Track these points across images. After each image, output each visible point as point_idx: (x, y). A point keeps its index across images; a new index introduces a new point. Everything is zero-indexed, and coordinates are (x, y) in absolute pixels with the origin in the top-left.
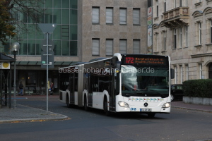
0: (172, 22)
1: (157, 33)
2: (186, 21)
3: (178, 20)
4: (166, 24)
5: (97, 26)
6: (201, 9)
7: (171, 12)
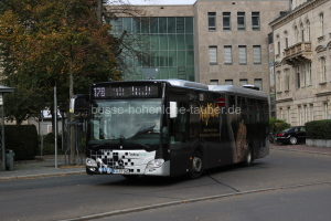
0: (294, 59)
1: (279, 72)
2: (309, 57)
3: (300, 57)
4: (287, 61)
5: (215, 67)
6: (324, 43)
7: (293, 48)
